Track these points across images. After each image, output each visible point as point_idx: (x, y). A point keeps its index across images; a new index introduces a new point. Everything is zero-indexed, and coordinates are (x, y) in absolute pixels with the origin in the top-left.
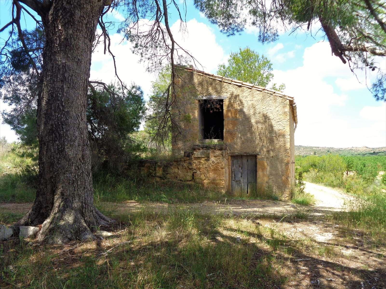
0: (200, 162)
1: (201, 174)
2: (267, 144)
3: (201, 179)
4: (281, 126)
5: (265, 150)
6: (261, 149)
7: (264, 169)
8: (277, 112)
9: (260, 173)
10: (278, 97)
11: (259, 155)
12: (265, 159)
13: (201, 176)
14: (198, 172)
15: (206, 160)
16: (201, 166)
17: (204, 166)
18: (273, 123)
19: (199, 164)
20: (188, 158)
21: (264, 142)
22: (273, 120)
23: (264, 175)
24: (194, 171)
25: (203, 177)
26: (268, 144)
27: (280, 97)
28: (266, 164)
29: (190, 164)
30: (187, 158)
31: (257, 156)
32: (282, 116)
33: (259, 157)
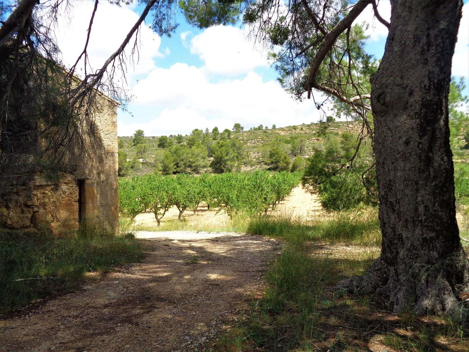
0: (44, 193)
1: (47, 214)
2: (96, 164)
3: (48, 222)
4: (109, 140)
5: (95, 172)
6: (91, 171)
7: (93, 198)
8: (106, 121)
9: (89, 205)
10: (107, 100)
11: (88, 179)
12: (95, 185)
13: (47, 218)
14: (41, 211)
15: (52, 189)
16: (47, 200)
17: (52, 200)
18: (101, 136)
19: (44, 197)
20: (25, 188)
21: (93, 161)
22: (102, 131)
23: (94, 208)
24: (36, 209)
25: (49, 217)
26: (98, 164)
27: (108, 100)
28: (95, 191)
29: (30, 198)
30: (22, 187)
31: (86, 180)
32: (110, 127)
33: (88, 182)
